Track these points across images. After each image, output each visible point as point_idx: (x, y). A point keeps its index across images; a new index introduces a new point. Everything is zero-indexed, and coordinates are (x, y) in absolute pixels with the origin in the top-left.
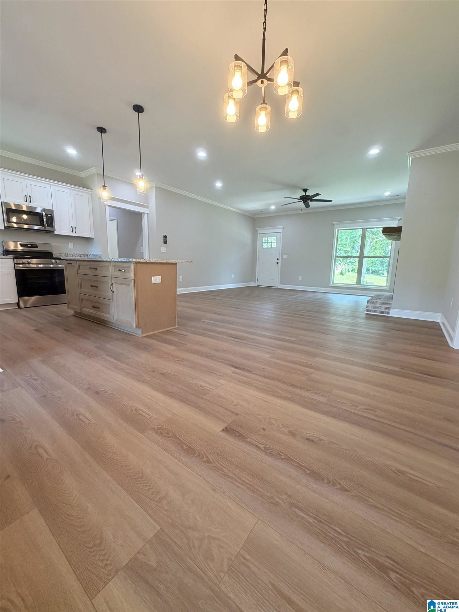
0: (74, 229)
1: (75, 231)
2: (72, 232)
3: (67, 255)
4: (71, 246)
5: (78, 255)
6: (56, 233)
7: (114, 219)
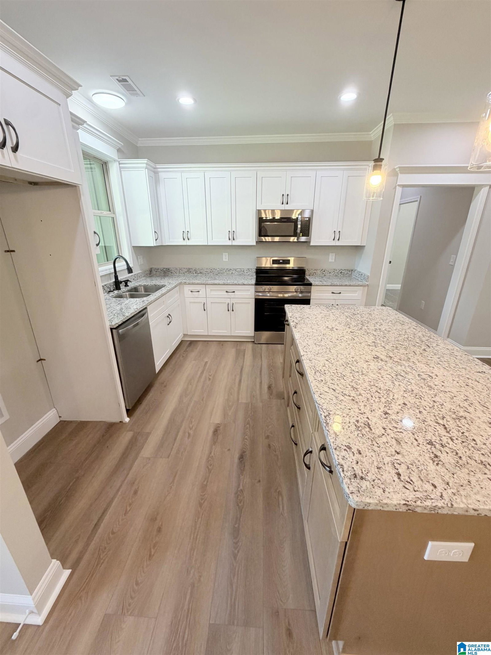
0: (337, 235)
1: (338, 238)
2: (334, 240)
3: (324, 271)
4: (332, 258)
5: (338, 271)
6: (312, 244)
7: (416, 200)
